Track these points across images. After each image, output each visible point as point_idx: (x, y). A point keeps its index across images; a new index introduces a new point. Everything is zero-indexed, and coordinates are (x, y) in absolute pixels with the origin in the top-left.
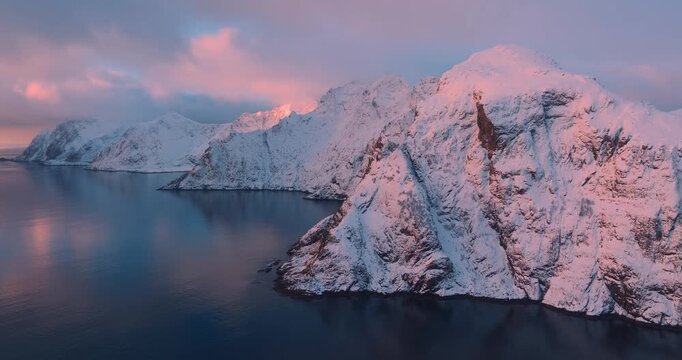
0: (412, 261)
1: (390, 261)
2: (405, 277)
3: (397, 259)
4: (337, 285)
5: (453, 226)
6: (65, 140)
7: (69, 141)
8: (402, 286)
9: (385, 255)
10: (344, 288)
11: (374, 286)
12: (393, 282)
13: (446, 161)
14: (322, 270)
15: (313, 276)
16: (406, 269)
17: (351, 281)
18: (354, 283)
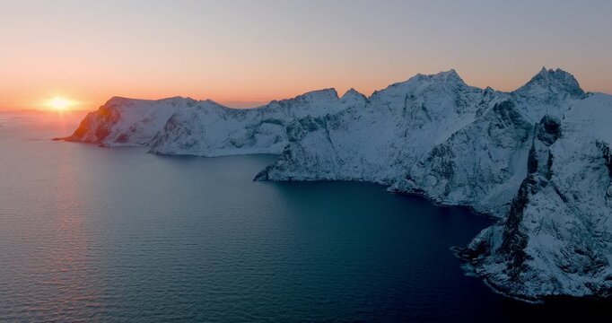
0: (590, 273)
1: (570, 272)
2: (588, 285)
3: (575, 271)
4: (543, 291)
5: (606, 246)
6: (111, 122)
7: (114, 123)
8: (588, 291)
9: (566, 267)
10: (549, 293)
11: (567, 291)
12: (578, 288)
13: (589, 197)
14: (528, 280)
15: (523, 284)
16: (587, 279)
17: (552, 288)
18: (555, 289)
